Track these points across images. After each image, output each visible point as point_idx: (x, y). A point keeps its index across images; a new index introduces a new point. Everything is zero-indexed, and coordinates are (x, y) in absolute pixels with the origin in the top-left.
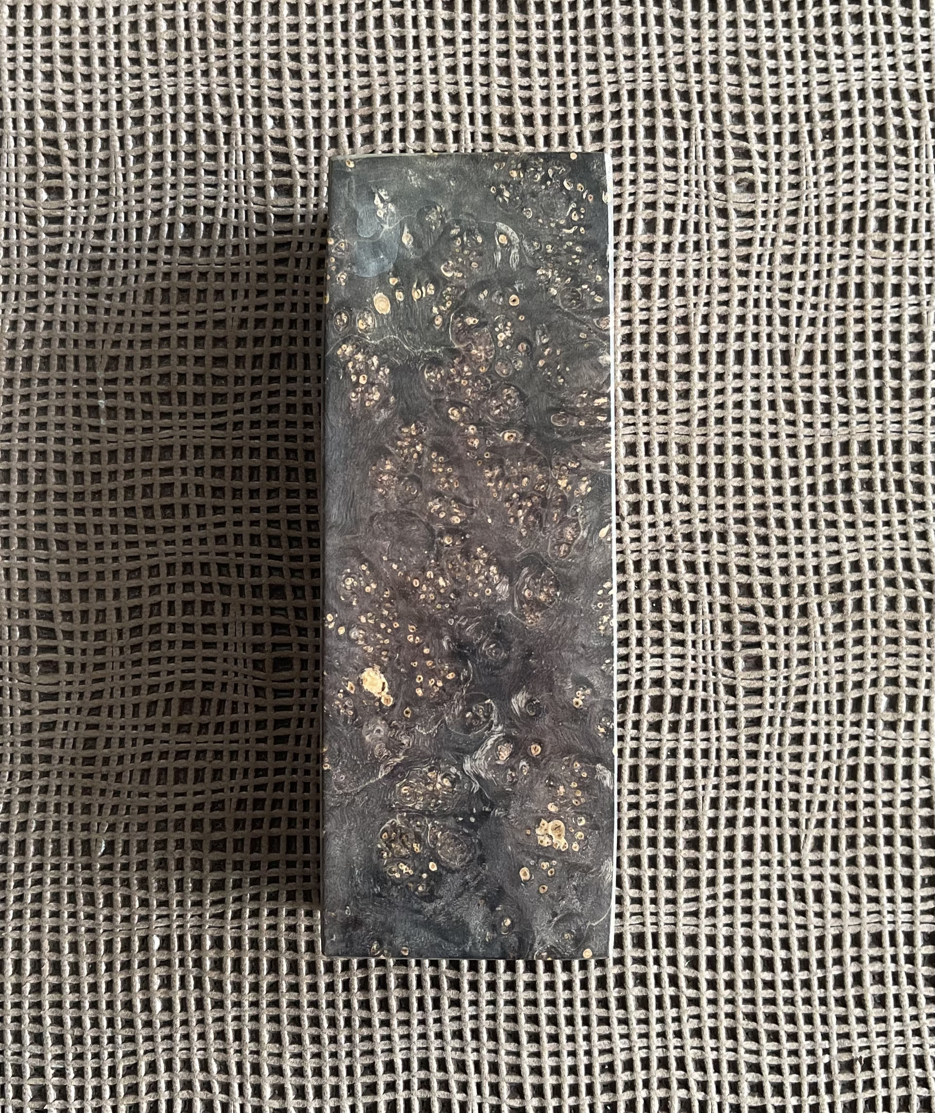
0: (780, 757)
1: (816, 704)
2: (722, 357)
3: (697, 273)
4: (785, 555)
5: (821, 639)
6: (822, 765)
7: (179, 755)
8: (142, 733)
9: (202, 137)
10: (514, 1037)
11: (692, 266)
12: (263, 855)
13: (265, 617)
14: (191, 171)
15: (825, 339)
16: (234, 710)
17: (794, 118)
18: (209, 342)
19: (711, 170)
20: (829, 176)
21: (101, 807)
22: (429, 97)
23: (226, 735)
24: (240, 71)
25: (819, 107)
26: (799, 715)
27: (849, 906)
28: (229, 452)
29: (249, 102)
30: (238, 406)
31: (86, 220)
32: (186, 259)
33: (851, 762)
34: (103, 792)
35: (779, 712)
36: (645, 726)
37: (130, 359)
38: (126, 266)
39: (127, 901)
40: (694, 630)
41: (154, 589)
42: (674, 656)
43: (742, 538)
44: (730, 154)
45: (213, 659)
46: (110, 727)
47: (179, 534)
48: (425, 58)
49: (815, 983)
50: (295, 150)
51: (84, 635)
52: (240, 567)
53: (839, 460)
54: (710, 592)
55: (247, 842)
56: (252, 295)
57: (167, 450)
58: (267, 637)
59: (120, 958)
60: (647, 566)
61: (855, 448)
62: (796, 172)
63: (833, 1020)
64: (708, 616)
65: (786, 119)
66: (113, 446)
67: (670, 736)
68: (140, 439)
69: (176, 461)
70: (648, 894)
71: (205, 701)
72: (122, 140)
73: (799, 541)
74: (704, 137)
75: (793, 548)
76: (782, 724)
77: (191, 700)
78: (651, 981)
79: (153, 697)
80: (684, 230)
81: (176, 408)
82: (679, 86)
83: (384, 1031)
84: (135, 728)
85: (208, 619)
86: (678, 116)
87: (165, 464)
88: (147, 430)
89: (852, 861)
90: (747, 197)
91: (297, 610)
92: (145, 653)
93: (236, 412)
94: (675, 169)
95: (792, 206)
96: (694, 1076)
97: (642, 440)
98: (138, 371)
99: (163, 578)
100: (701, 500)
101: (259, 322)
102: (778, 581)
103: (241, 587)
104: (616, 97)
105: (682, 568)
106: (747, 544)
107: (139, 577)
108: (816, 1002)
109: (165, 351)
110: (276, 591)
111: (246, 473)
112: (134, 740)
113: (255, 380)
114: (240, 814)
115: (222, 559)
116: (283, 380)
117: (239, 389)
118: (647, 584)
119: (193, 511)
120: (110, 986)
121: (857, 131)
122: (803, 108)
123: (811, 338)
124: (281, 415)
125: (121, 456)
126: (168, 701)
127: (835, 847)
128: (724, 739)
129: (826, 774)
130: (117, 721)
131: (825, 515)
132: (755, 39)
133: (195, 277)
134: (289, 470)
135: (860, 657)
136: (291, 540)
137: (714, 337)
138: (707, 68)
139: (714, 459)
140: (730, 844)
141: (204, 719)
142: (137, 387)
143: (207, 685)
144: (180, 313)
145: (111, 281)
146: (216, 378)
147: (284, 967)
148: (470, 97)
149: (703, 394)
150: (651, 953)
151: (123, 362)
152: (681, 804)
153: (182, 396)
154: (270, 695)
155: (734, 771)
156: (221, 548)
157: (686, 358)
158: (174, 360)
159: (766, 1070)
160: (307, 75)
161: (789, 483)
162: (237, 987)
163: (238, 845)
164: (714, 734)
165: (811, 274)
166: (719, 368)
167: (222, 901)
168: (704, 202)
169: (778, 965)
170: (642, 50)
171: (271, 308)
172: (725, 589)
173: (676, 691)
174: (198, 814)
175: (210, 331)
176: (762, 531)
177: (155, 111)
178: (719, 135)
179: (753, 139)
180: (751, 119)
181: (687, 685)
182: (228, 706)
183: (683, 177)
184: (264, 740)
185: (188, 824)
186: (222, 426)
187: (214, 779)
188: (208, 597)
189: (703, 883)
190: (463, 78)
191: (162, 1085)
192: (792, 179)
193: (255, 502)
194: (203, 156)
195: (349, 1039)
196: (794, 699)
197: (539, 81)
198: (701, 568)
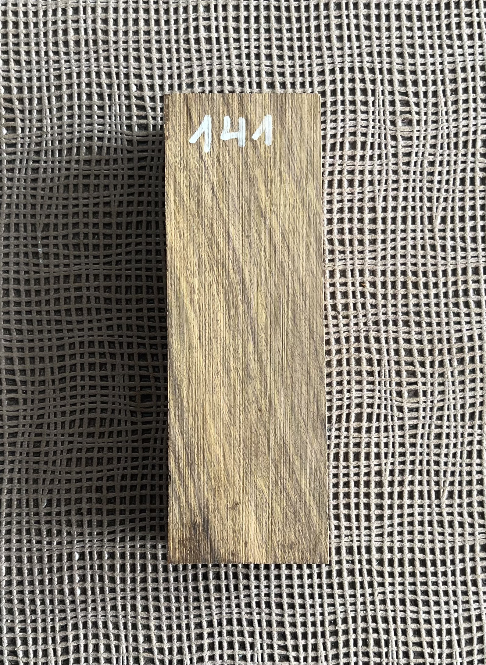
0: (428, 446)
1: (448, 416)
2: (394, 220)
3: (380, 172)
4: (431, 333)
5: (451, 380)
6: (452, 450)
7: (89, 450)
8: (67, 438)
9: (95, 97)
10: (280, 606)
11: (376, 169)
12: (137, 506)
13: (136, 372)
14: (89, 117)
15: (453, 209)
16: (119, 424)
17: (435, 83)
18: (101, 215)
19: (387, 113)
20: (454, 116)
21: (44, 480)
22: (225, 73)
23: (115, 438)
24: (116, 58)
25: (449, 76)
26: (439, 423)
27: (468, 530)
28: (113, 278)
29: (122, 76)
30: (119, 251)
31: (29, 145)
32: (87, 167)
33: (468, 448)
34: (45, 472)
35: (428, 421)
36: (352, 430)
37: (56, 225)
38: (52, 172)
39: (59, 533)
40: (379, 376)
41: (73, 356)
42: (368, 390)
43: (406, 323)
44: (398, 104)
45: (107, 396)
46: (48, 435)
47: (86, 325)
48: (223, 50)
49: (449, 573)
50: (149, 104)
51: (33, 383)
52: (121, 344)
53: (461, 278)
54: (388, 354)
55: (128, 499)
56: (125, 187)
57: (78, 277)
58: (137, 383)
59: (56, 565)
60: (352, 340)
61: (470, 271)
62: (436, 114)
63: (459, 593)
64: (387, 368)
65: (430, 83)
66: (47, 275)
67: (366, 436)
68: (62, 271)
69: (83, 283)
70: (355, 524)
71: (102, 420)
72: (49, 99)
73: (439, 324)
74: (383, 94)
75: (436, 329)
76: (429, 428)
77: (94, 419)
78: (357, 573)
79: (73, 418)
80: (372, 148)
81: (83, 253)
82: (368, 65)
83: (207, 604)
84: (63, 435)
85: (103, 373)
86: (368, 82)
87: (77, 285)
88: (66, 265)
89: (470, 505)
90: (407, 128)
91: (154, 367)
92: (68, 393)
93: (118, 255)
94: (367, 112)
95: (434, 133)
96: (382, 626)
97: (349, 268)
98: (61, 232)
99: (78, 350)
100: (383, 302)
101: (130, 203)
102: (427, 347)
103: (122, 355)
104: (333, 71)
105: (372, 340)
106: (409, 326)
107: (63, 349)
108: (450, 584)
109: (76, 220)
110: (142, 356)
111: (123, 290)
112: (62, 443)
113: (128, 236)
114: (124, 483)
115: (111, 339)
116: (144, 236)
117: (119, 241)
118: (352, 350)
119: (94, 312)
120: (51, 581)
121: (471, 90)
122: (440, 77)
123: (444, 209)
124: (143, 256)
125: (52, 281)
126: (82, 420)
127: (460, 497)
128: (397, 437)
129: (454, 455)
130: (53, 431)
131: (453, 309)
132: (412, 38)
133: (92, 177)
134: (148, 288)
135: (473, 389)
136: (150, 327)
137: (390, 209)
138: (384, 55)
139: (390, 278)
140: (401, 495)
141: (102, 429)
142: (60, 241)
143: (103, 410)
144: (84, 198)
145: (44, 180)
146: (105, 235)
147: (150, 569)
148: (249, 72)
149: (384, 241)
150: (357, 557)
151: (52, 227)
152: (373, 473)
153: (86, 246)
154: (139, 416)
155: (403, 454)
156: (110, 333)
157: (374, 221)
158: (81, 225)
159: (422, 622)
160: (155, 61)
161: (433, 291)
162: (123, 580)
163: (123, 500)
164: (391, 434)
165: (445, 172)
166: (393, 227)
167: (114, 532)
168: (383, 132)
169: (429, 564)
170: (348, 44)
171: (136, 195)
172: (397, 352)
173: (369, 410)
174: (99, 483)
175: (101, 209)
176: (417, 319)
177: (69, 82)
178: (392, 93)
179: (411, 95)
180: (410, 83)
181: (376, 406)
182: (116, 422)
183: (371, 117)
184: (136, 441)
185: (94, 488)
186: (109, 263)
187: (108, 464)
188: (103, 360)
189: (386, 518)
190: (245, 61)
191: (82, 636)
192: (433, 118)
193: (129, 306)
194: (96, 108)
195: (187, 609)
196: (436, 414)
197: (288, 62)
198: (383, 341)
